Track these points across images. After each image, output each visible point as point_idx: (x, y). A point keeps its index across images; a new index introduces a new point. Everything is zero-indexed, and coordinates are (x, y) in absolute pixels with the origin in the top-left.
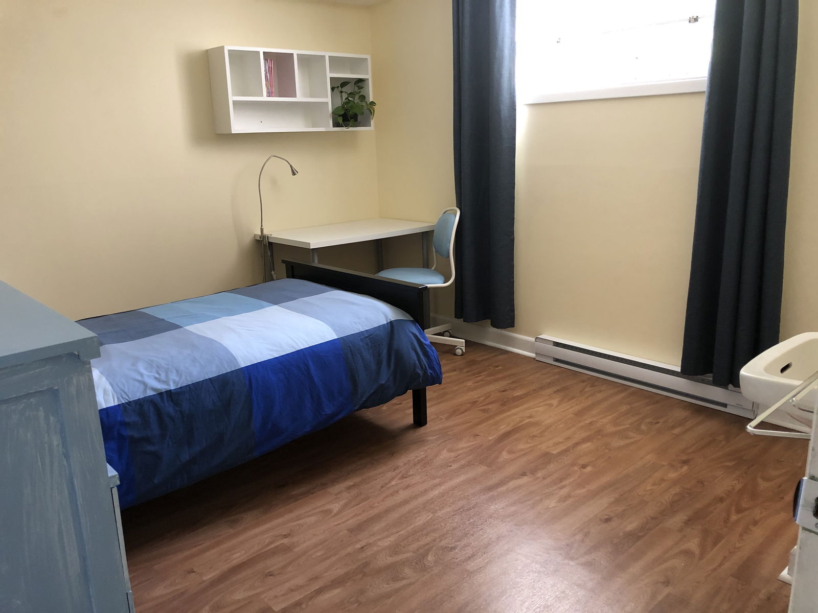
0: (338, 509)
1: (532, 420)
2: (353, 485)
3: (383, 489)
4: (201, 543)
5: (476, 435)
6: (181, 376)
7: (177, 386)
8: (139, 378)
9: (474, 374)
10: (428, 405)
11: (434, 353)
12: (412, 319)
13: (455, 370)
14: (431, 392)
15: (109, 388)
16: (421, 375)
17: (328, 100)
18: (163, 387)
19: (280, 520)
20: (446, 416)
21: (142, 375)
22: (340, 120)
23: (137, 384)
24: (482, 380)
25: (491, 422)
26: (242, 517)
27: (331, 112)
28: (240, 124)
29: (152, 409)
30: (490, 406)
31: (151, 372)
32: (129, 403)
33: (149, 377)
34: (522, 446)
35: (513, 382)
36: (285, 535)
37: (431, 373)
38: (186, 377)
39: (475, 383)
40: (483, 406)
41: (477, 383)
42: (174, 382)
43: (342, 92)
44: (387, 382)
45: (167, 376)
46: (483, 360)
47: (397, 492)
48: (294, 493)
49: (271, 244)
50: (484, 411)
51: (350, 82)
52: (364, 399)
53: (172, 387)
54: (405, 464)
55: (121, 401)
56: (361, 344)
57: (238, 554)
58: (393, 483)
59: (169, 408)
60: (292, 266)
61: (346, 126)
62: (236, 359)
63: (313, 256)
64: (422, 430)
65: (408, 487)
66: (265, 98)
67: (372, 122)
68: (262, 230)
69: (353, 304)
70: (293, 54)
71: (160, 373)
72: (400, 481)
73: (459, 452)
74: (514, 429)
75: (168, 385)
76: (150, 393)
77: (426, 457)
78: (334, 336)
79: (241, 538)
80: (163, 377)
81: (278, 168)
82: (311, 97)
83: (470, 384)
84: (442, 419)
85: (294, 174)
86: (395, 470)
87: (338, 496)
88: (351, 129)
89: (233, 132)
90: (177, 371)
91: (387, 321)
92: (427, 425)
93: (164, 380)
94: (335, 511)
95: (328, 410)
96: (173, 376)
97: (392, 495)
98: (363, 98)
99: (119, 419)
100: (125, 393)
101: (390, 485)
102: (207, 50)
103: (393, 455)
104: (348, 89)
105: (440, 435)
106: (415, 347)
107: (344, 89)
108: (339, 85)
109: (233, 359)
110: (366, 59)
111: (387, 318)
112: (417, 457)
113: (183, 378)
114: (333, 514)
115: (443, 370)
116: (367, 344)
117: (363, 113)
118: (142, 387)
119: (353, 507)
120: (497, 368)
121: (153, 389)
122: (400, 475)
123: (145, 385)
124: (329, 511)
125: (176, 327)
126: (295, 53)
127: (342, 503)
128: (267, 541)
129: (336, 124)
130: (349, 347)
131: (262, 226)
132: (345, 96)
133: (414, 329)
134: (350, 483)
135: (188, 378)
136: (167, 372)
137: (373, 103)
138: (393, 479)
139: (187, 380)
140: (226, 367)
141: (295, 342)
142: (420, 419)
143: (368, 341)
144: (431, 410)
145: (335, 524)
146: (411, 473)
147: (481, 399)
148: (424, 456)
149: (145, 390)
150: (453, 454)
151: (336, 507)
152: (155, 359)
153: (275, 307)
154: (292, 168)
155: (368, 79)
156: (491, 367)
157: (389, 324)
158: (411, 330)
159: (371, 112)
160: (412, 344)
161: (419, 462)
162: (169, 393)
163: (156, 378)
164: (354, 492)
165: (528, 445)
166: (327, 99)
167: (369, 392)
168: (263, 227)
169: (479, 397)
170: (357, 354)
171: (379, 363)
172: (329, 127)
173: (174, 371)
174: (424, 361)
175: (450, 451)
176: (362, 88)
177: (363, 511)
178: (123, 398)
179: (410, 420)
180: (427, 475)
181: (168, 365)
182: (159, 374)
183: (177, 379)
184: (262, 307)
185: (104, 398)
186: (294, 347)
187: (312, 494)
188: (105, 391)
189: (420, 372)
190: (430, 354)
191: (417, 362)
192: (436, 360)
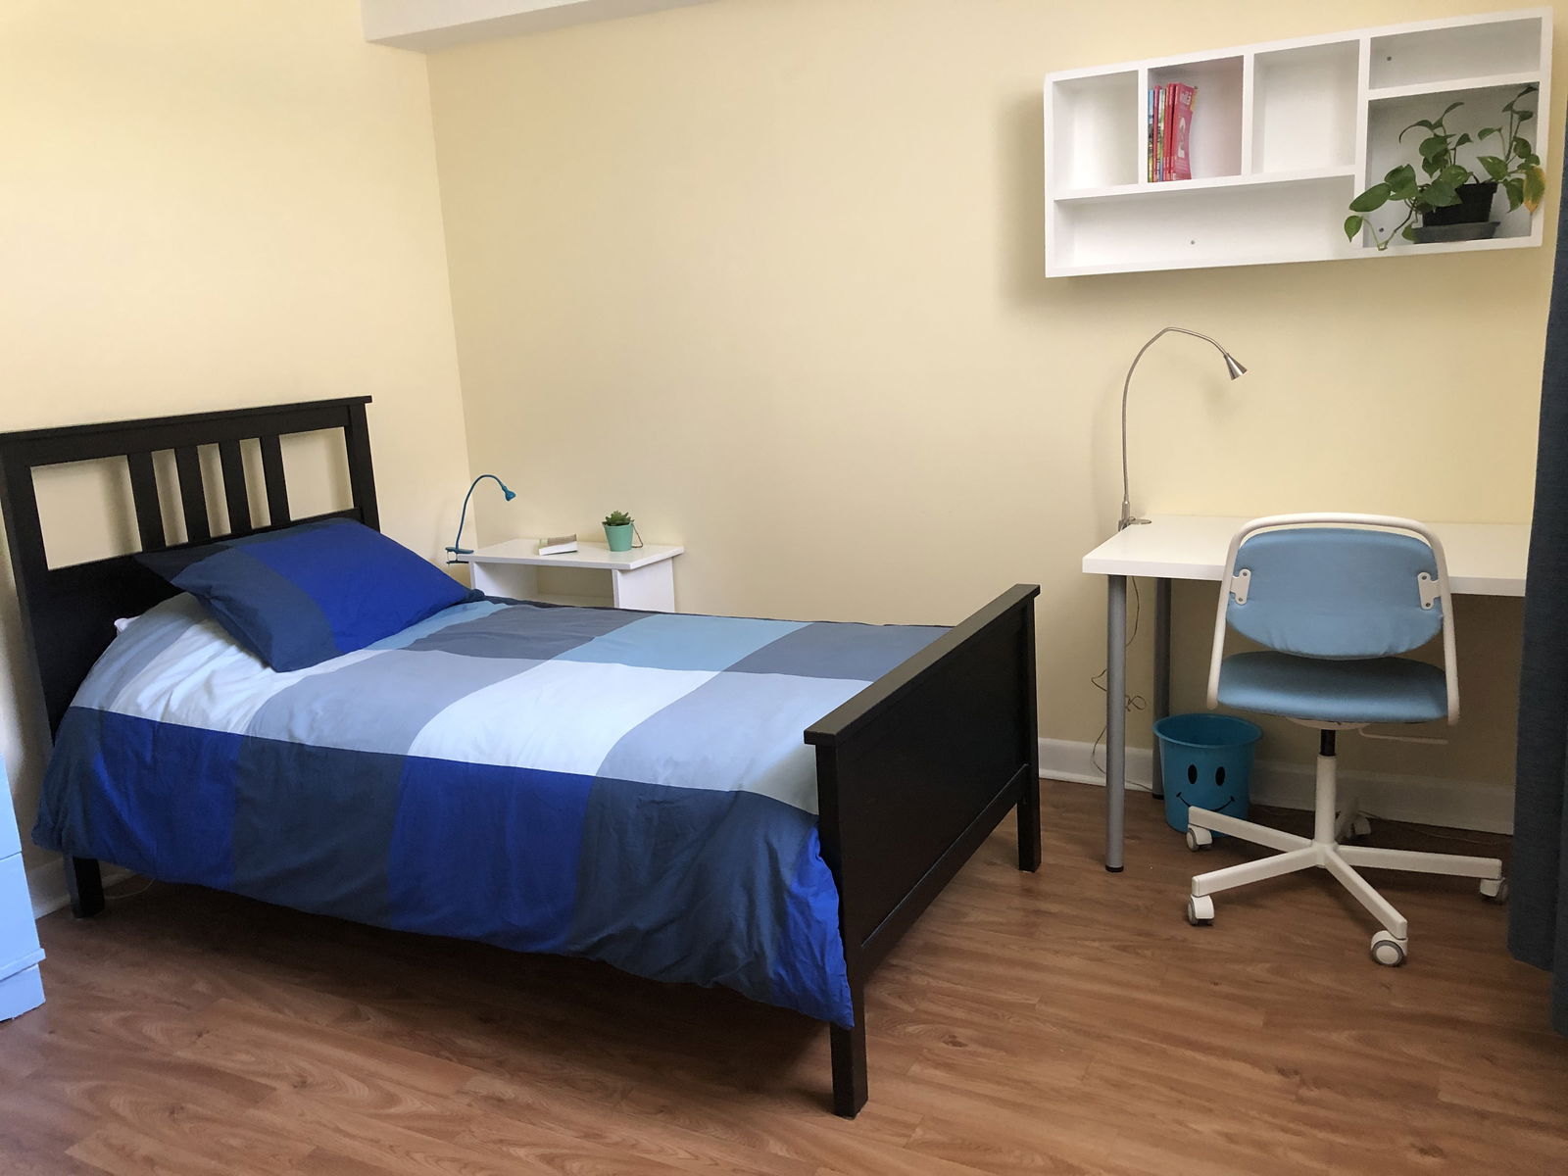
7: (315, 743)
8: (297, 709)
12: (816, 811)
15: (258, 707)
17: (1355, 168)
18: (301, 735)
29: (273, 761)
32: (254, 739)
51: (1462, 104)
52: (595, 939)
53: (310, 741)
55: (248, 732)
56: (634, 812)
59: (291, 771)
62: (414, 738)
66: (1144, 186)
67: (1538, 222)
68: (1125, 508)
70: (1242, 57)
76: (283, 737)
78: (592, 771)
85: (1233, 375)
89: (1050, 275)
91: (733, 786)
92: (854, 1122)
99: (233, 756)
110: (1538, 21)
116: (649, 820)
126: (1249, 52)
130: (604, 806)
131: (1125, 499)
143: (656, 815)
149: (281, 730)
154: (1227, 359)
155: (1537, 84)
157: (731, 796)
162: (301, 747)
167: (609, 930)
168: (1129, 501)
170: (612, 832)
176: (1532, 115)
178: (253, 729)
181: (352, 706)
182: (325, 714)
189: (740, 953)
190: (792, 925)
191: (742, 925)
192: (812, 953)
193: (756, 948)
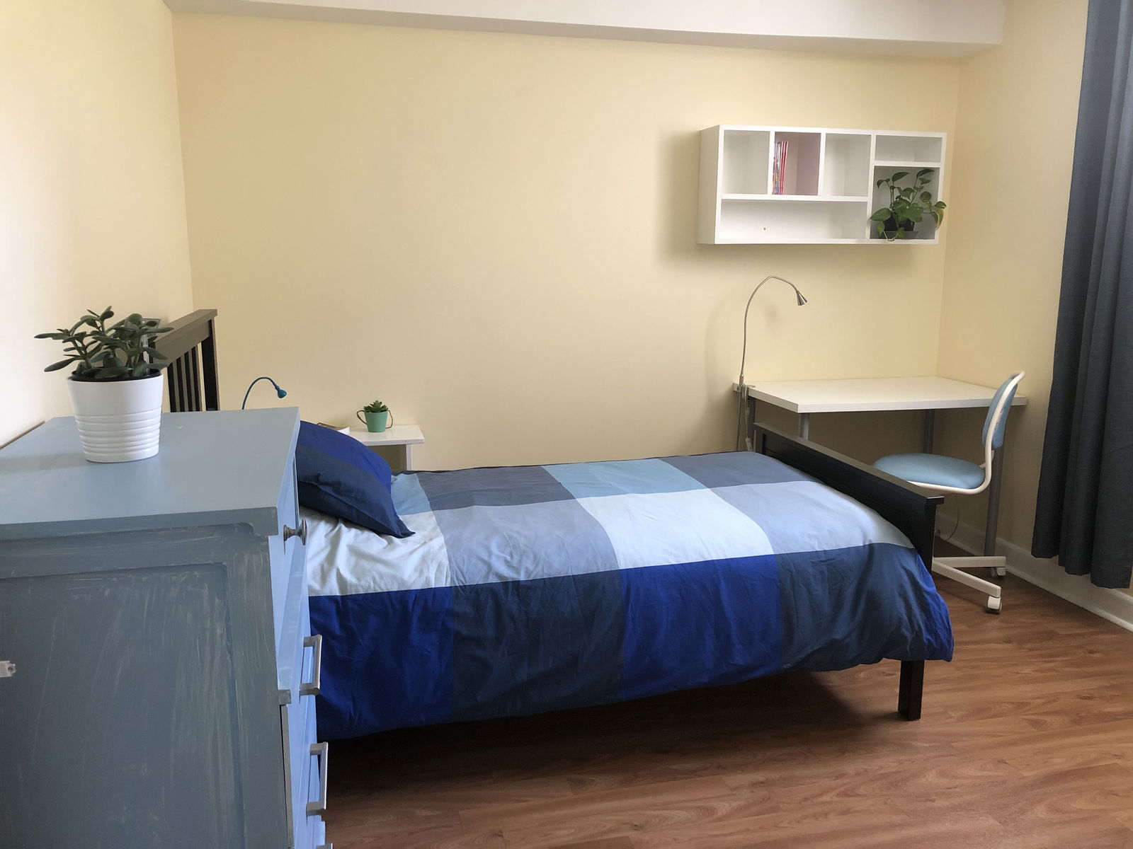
0: (725, 813)
1: (1119, 762)
2: (762, 783)
3: (806, 803)
4: (527, 799)
5: (1002, 762)
6: (537, 564)
7: (528, 578)
8: (485, 557)
9: (1042, 656)
10: (925, 689)
11: (940, 608)
12: (911, 546)
13: (1009, 642)
14: (933, 671)
15: (446, 562)
16: (909, 639)
17: (868, 199)
18: (510, 575)
19: (639, 801)
20: (959, 713)
21: (490, 553)
22: (881, 230)
23: (480, 564)
24: (1052, 670)
25: (1037, 746)
26: (593, 780)
27: (870, 216)
28: (727, 232)
29: (490, 601)
30: (1048, 719)
31: (503, 552)
32: (464, 588)
33: (498, 557)
34: (1079, 804)
35: (1112, 687)
36: (636, 826)
37: (929, 640)
38: (543, 568)
39: (1037, 671)
40: (1036, 714)
41: (1042, 672)
42: (527, 571)
43: (893, 188)
44: (846, 637)
45: (520, 561)
46: (1069, 636)
47: (826, 814)
48: (674, 767)
49: (750, 398)
50: (1035, 723)
51: (907, 173)
52: (802, 656)
53: (522, 577)
54: (857, 774)
55: (454, 583)
56: (811, 570)
57: (565, 832)
58: (825, 798)
59: (512, 604)
60: (764, 435)
61: (891, 237)
62: (615, 557)
63: (802, 424)
64: (910, 727)
65: (845, 812)
66: (769, 196)
67: (937, 233)
68: (741, 378)
69: (820, 505)
70: (820, 134)
71: (514, 555)
72: (837, 799)
73: (957, 782)
74: (1079, 770)
75: (519, 573)
76: (493, 580)
77: (896, 773)
78: (771, 552)
79: (578, 810)
80: (515, 562)
81: (778, 293)
82: (846, 194)
83: (1027, 670)
84: (951, 717)
85: (801, 303)
86: (838, 777)
87: (734, 793)
88: (897, 242)
89: (716, 243)
90: (535, 557)
91: (864, 542)
92: (922, 720)
93: (515, 566)
94: (720, 814)
95: (740, 659)
96: (528, 564)
97: (815, 817)
98: (927, 196)
99: (447, 605)
100: (462, 573)
101: (820, 799)
102: (701, 132)
103: (844, 753)
104: (902, 184)
105: (938, 744)
106: (905, 592)
107: (896, 184)
108: (886, 178)
109: (612, 555)
110: (940, 139)
111: (865, 536)
112: (882, 767)
113: (540, 567)
114: (715, 817)
115: (956, 638)
116: (822, 573)
117: (921, 218)
118: (485, 568)
119: (748, 817)
120: (1091, 655)
121: (498, 575)
122: (842, 789)
123: (489, 566)
124: (709, 811)
125: (568, 496)
126: (823, 131)
127: (735, 804)
128: (608, 828)
129: (875, 235)
130: (790, 571)
131: (742, 373)
132: (897, 193)
133: (912, 564)
134: (759, 776)
135: (545, 571)
136: (523, 554)
137: (941, 205)
138: (826, 792)
139: (543, 571)
140: (599, 564)
141: (706, 547)
142: (910, 708)
143: (825, 569)
144: (930, 698)
145: (711, 833)
146: (861, 791)
147: (1039, 701)
148: (894, 770)
149: (487, 575)
150: (945, 782)
151: (723, 807)
152: (515, 535)
153: (708, 490)
154: (798, 294)
155: (939, 168)
156: (1080, 651)
157: (867, 548)
158: (905, 565)
159: (937, 218)
160: (901, 586)
161: (883, 776)
162: (516, 584)
163: (506, 562)
164: (762, 792)
165: (1094, 807)
166: (866, 198)
167: (812, 647)
168: (745, 375)
169: (1034, 698)
170: (801, 585)
171: (837, 606)
172: (864, 238)
173: (532, 556)
174: (919, 618)
175: (943, 774)
176: (929, 181)
177: (760, 828)
178: (458, 580)
179: (893, 705)
180: (886, 803)
181: (527, 546)
182: (512, 556)
183: (531, 568)
184: (689, 488)
185: (436, 574)
186: (703, 557)
187: (699, 776)
188: (440, 565)
189: (907, 634)
190: (932, 609)
191: (905, 617)
192: (943, 621)
193: (917, 628)
